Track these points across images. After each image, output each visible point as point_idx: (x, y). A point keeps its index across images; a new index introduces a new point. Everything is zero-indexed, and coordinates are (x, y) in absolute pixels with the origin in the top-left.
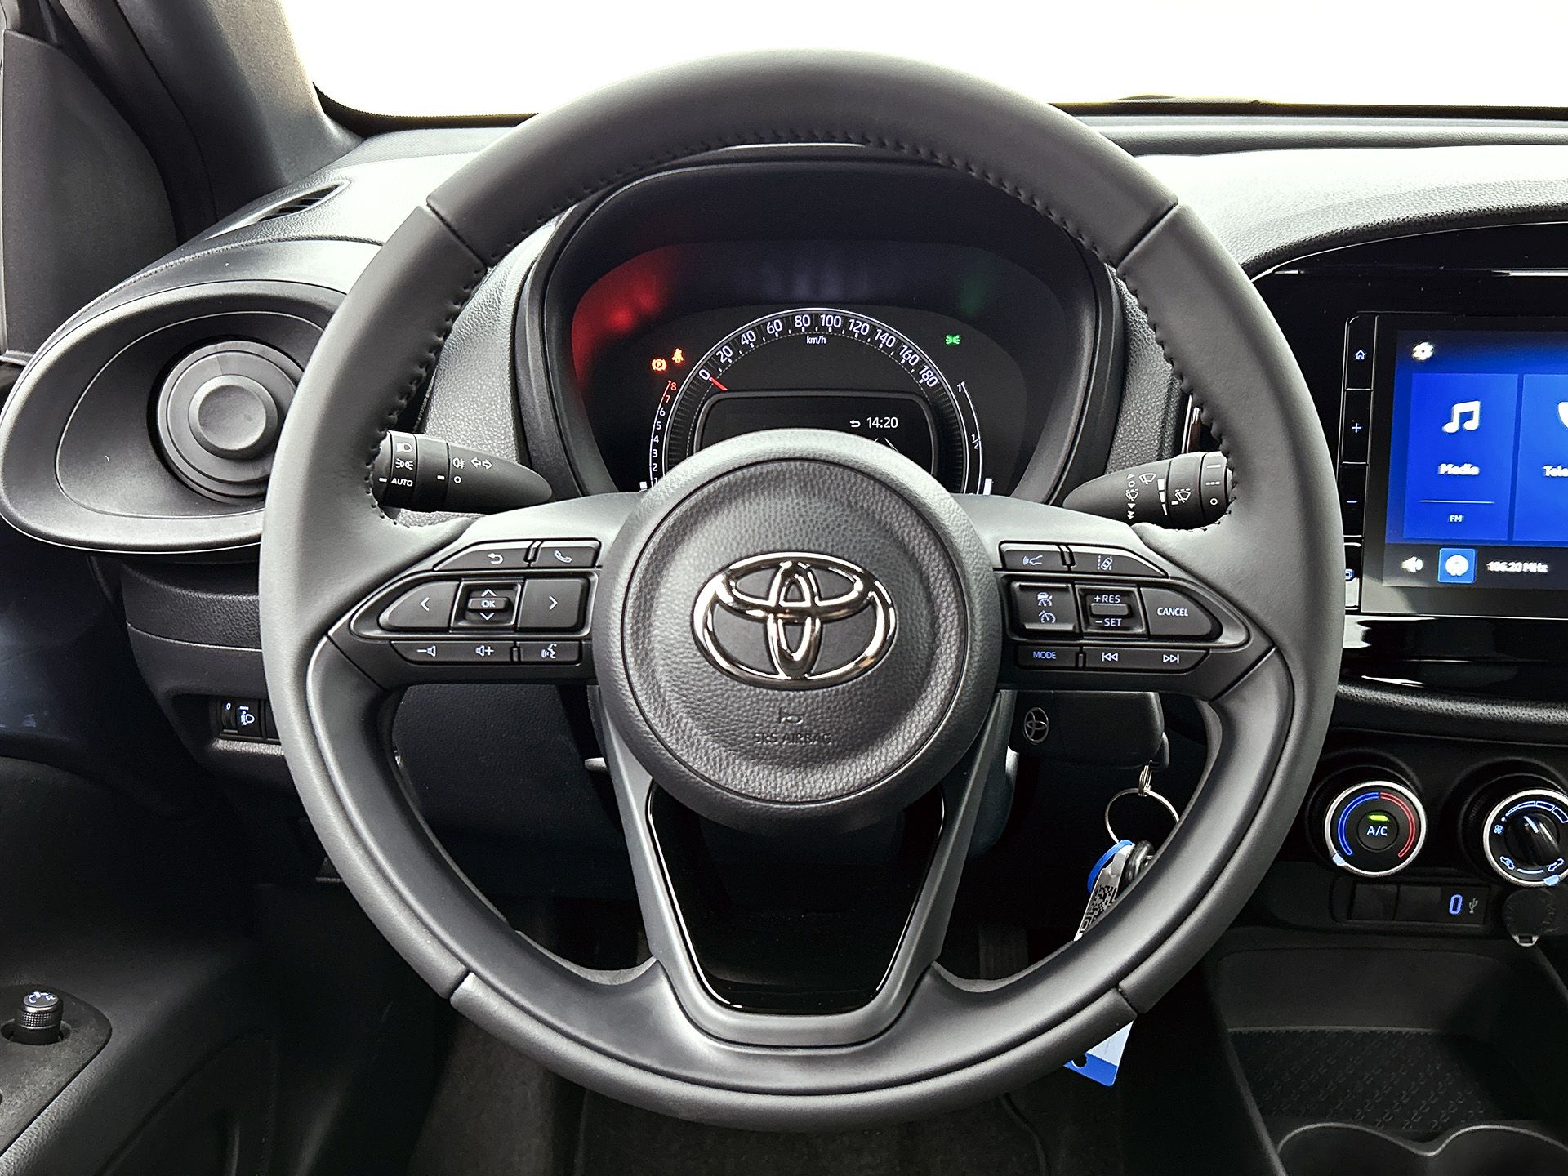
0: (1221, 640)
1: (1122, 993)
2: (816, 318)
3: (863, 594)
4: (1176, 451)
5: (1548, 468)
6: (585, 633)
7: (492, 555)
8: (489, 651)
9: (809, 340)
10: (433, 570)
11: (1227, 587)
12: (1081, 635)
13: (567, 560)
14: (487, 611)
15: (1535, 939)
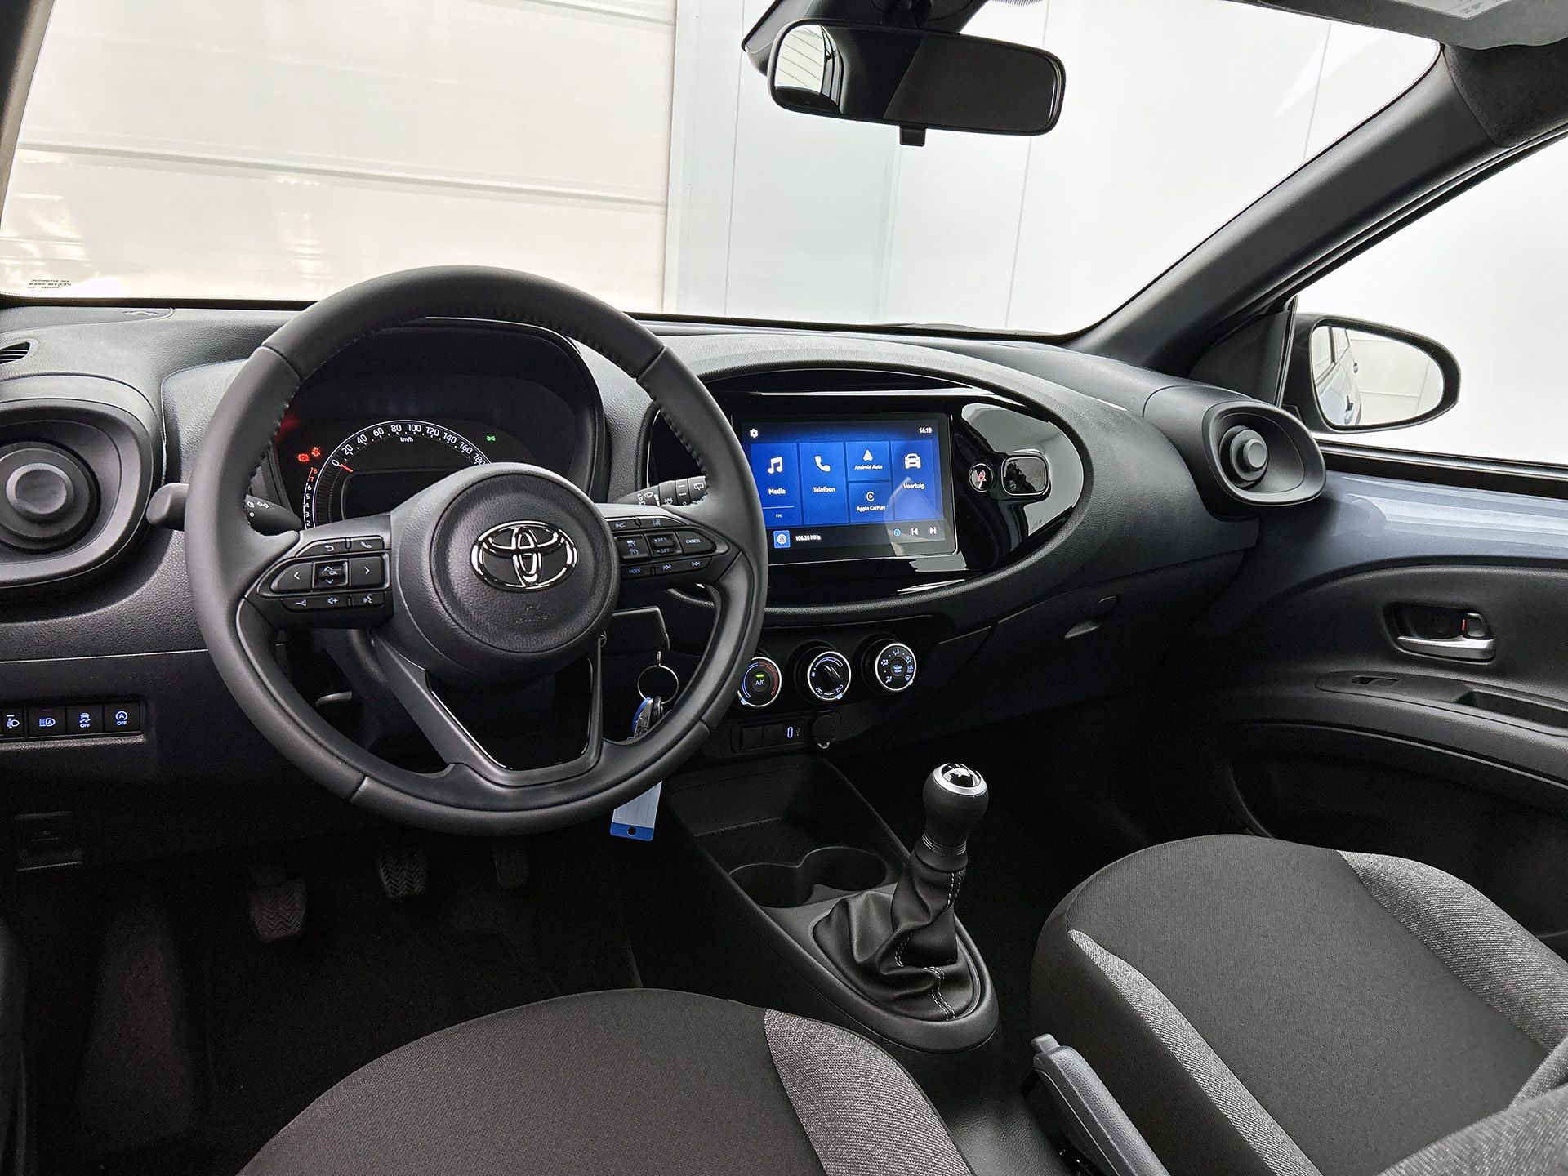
0: (717, 551)
1: (703, 722)
2: (405, 426)
3: (559, 539)
4: (644, 486)
5: (814, 488)
6: (387, 585)
7: (327, 547)
8: (335, 601)
9: (402, 440)
10: (295, 557)
11: (716, 527)
12: (651, 559)
13: (369, 547)
14: (330, 578)
15: (828, 744)
